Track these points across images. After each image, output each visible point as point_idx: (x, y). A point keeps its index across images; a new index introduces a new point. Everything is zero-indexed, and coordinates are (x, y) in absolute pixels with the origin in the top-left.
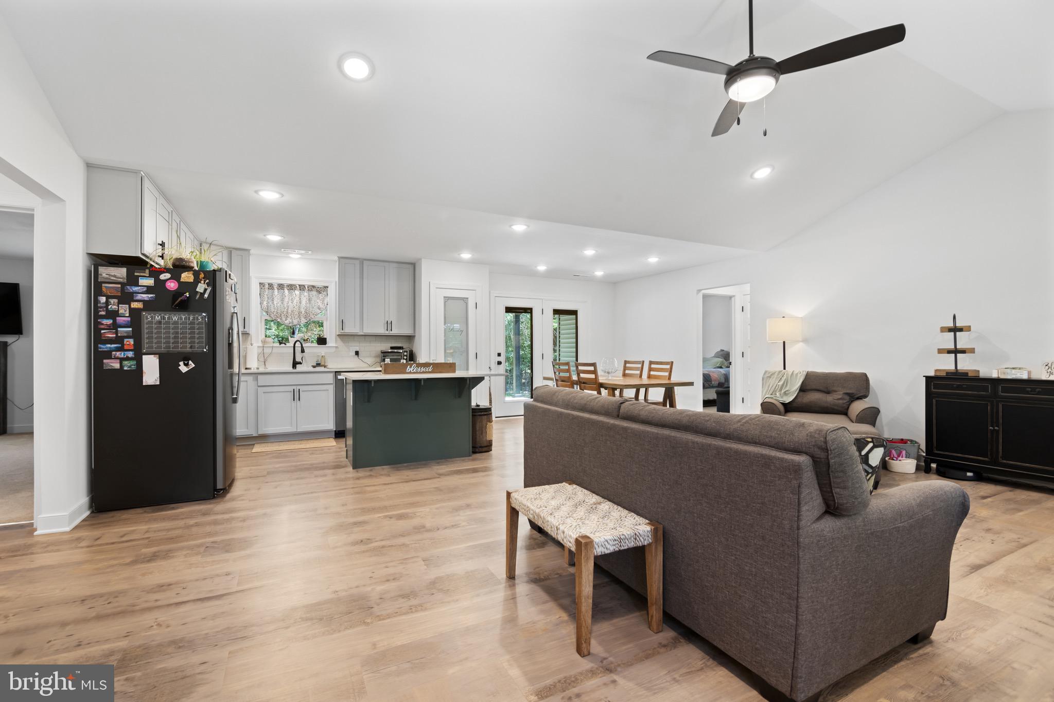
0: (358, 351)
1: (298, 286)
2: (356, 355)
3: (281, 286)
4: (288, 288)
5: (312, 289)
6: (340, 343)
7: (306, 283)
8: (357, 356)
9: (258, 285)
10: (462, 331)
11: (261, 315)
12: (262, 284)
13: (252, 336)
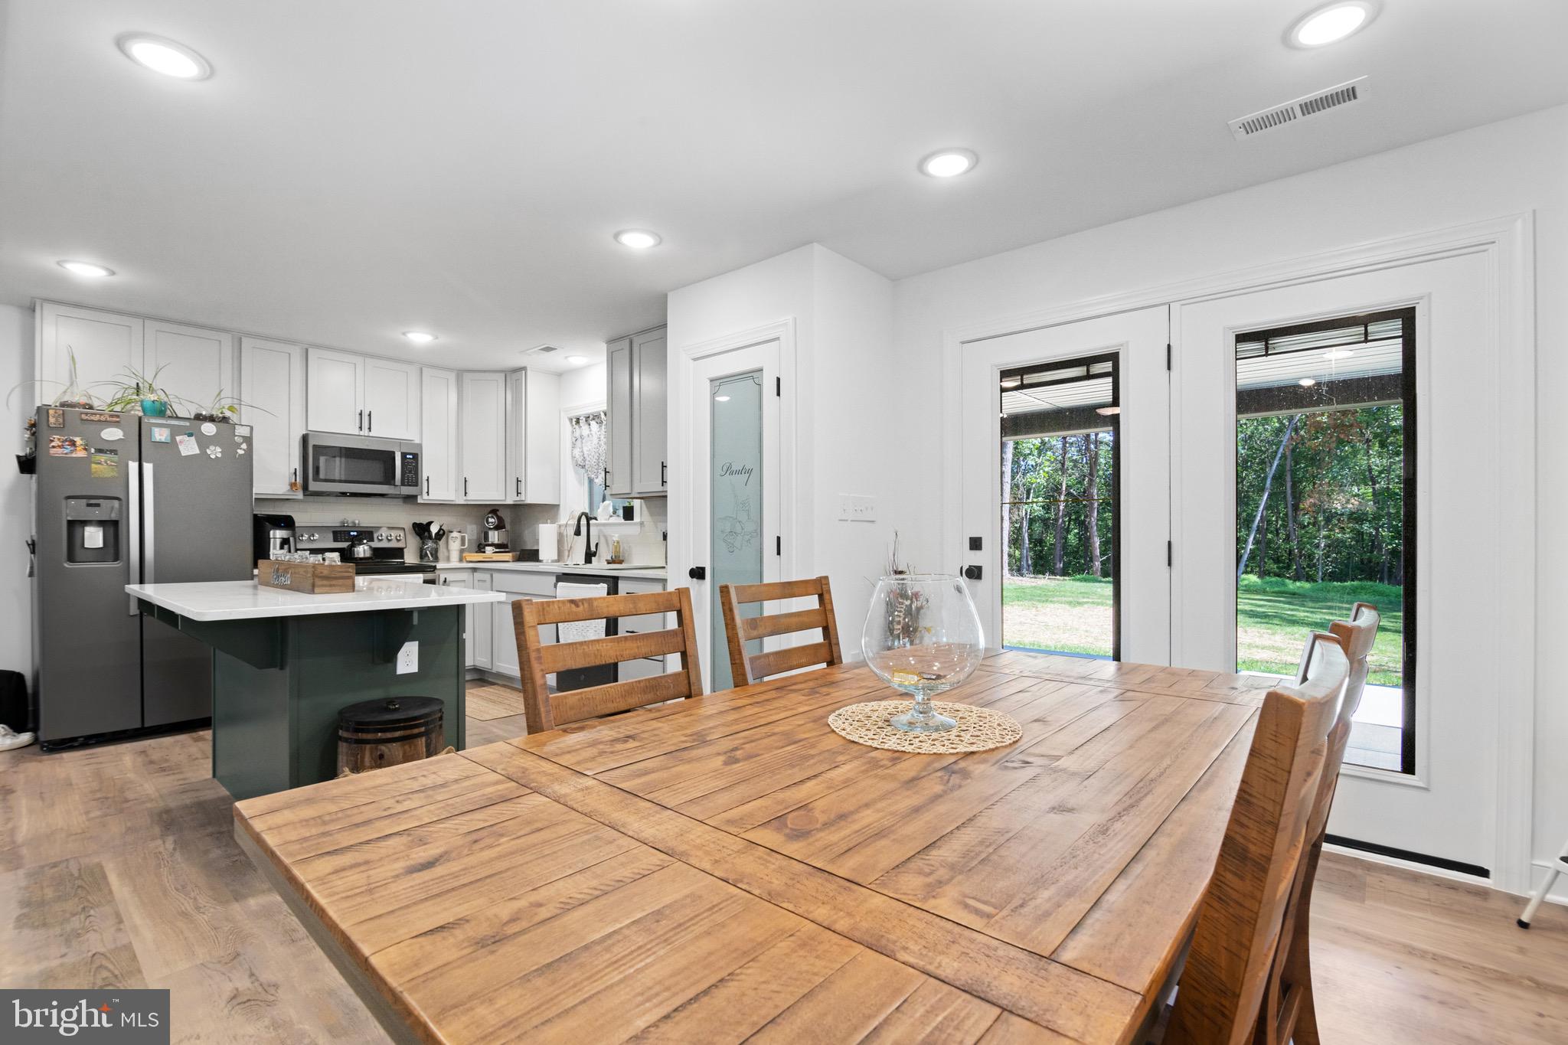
0: (666, 533)
1: (602, 414)
2: (664, 540)
3: (588, 419)
4: (598, 421)
6: (646, 515)
8: (665, 543)
9: (568, 422)
10: (750, 472)
11: (576, 473)
12: (571, 420)
13: (562, 508)
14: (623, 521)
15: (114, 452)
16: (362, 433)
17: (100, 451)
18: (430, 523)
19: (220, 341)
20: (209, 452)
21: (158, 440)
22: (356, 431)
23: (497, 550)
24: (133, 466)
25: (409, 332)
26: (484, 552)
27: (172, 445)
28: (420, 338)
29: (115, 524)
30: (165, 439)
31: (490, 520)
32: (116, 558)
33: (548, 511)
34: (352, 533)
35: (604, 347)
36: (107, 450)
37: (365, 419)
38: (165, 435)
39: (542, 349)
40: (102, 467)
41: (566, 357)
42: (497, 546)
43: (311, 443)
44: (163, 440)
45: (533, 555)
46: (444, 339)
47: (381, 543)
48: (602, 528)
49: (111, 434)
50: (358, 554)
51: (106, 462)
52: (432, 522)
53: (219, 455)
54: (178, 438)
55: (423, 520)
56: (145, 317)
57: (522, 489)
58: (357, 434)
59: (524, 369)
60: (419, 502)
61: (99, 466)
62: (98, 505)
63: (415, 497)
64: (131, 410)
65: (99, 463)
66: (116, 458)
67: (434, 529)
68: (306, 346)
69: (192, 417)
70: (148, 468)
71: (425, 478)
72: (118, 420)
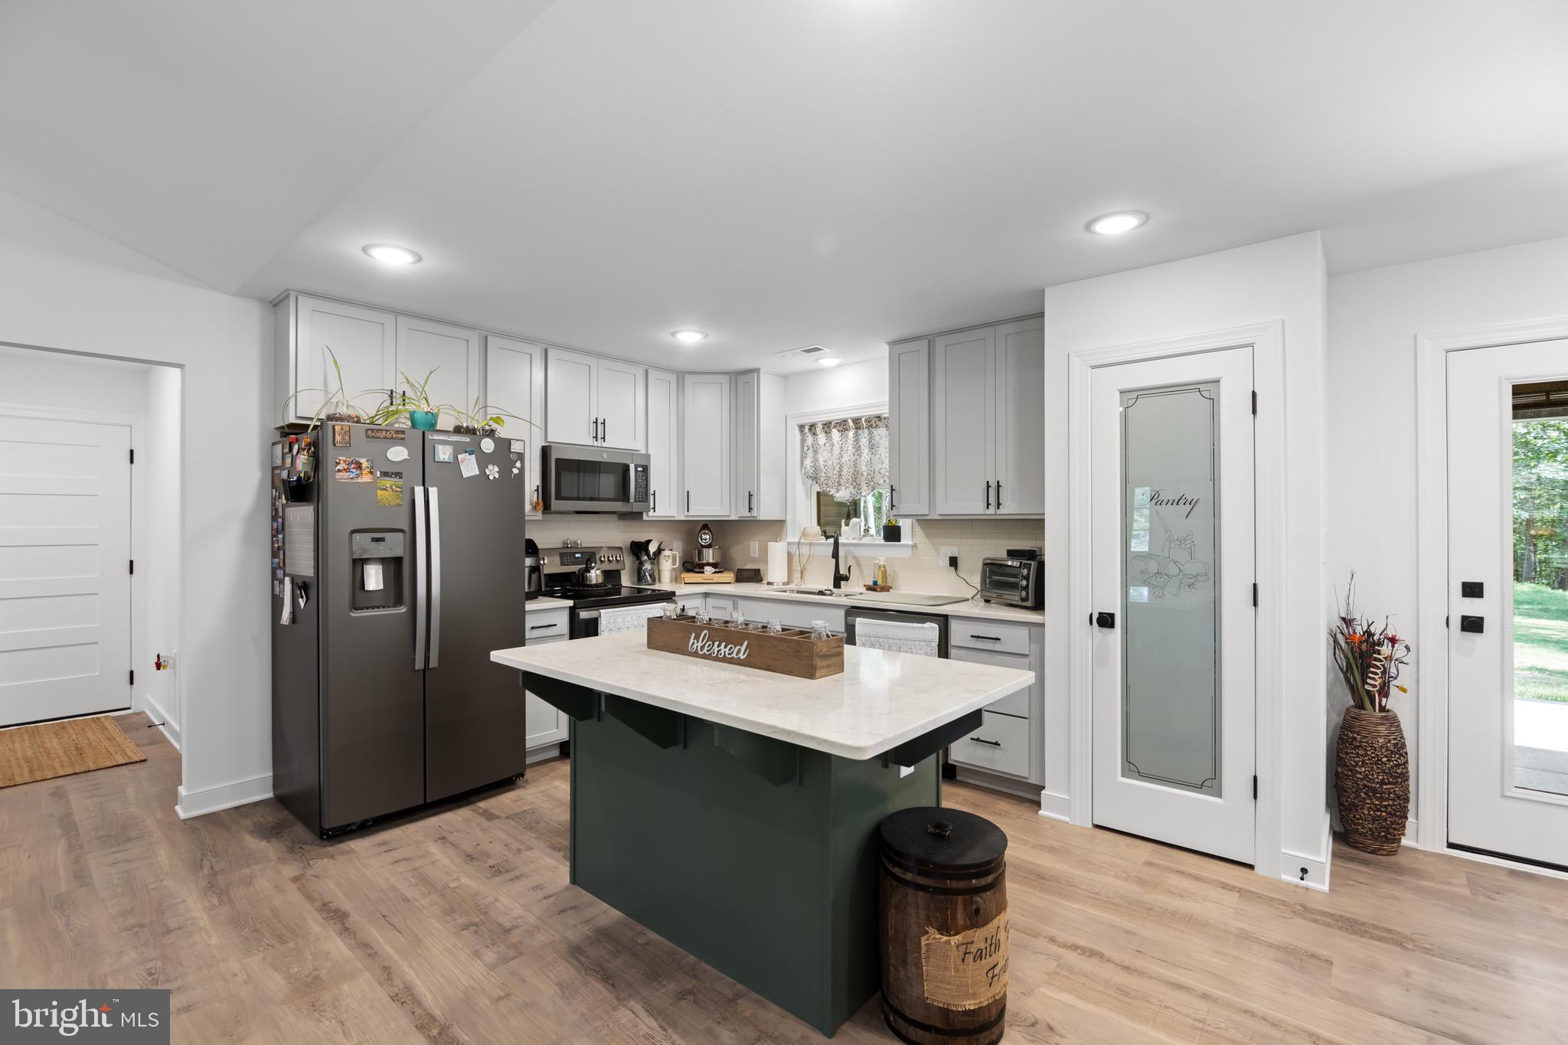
0: (956, 558)
1: (850, 421)
2: (951, 565)
3: (827, 426)
4: (841, 428)
5: (878, 423)
6: (921, 537)
7: (864, 413)
8: (953, 568)
9: (797, 429)
10: (1193, 503)
11: (804, 484)
12: (801, 427)
13: (789, 523)
14: (883, 542)
15: (399, 475)
16: (596, 444)
17: (385, 474)
18: (649, 542)
19: (468, 341)
20: (488, 472)
21: (441, 460)
22: (590, 442)
23: (717, 570)
24: (419, 491)
25: (676, 332)
26: (703, 573)
27: (455, 464)
28: (689, 337)
29: (398, 561)
30: (448, 459)
31: (704, 537)
32: (398, 602)
33: (776, 527)
34: (577, 555)
35: (885, 350)
36: (393, 474)
37: (599, 426)
38: (448, 454)
39: (805, 351)
40: (387, 492)
41: (817, 360)
42: (714, 565)
43: (554, 455)
44: (446, 460)
45: (754, 576)
46: (714, 338)
47: (612, 564)
48: (851, 548)
49: (398, 454)
50: (590, 581)
51: (391, 488)
52: (651, 540)
53: (497, 476)
54: (460, 457)
55: (642, 538)
56: (397, 312)
57: (754, 506)
58: (591, 444)
59: (757, 371)
60: (644, 519)
61: (384, 492)
62: (382, 540)
63: (640, 514)
64: (395, 422)
65: (385, 489)
66: (400, 482)
67: (652, 548)
68: (545, 346)
69: (451, 429)
70: (433, 492)
71: (652, 492)
72: (403, 436)
